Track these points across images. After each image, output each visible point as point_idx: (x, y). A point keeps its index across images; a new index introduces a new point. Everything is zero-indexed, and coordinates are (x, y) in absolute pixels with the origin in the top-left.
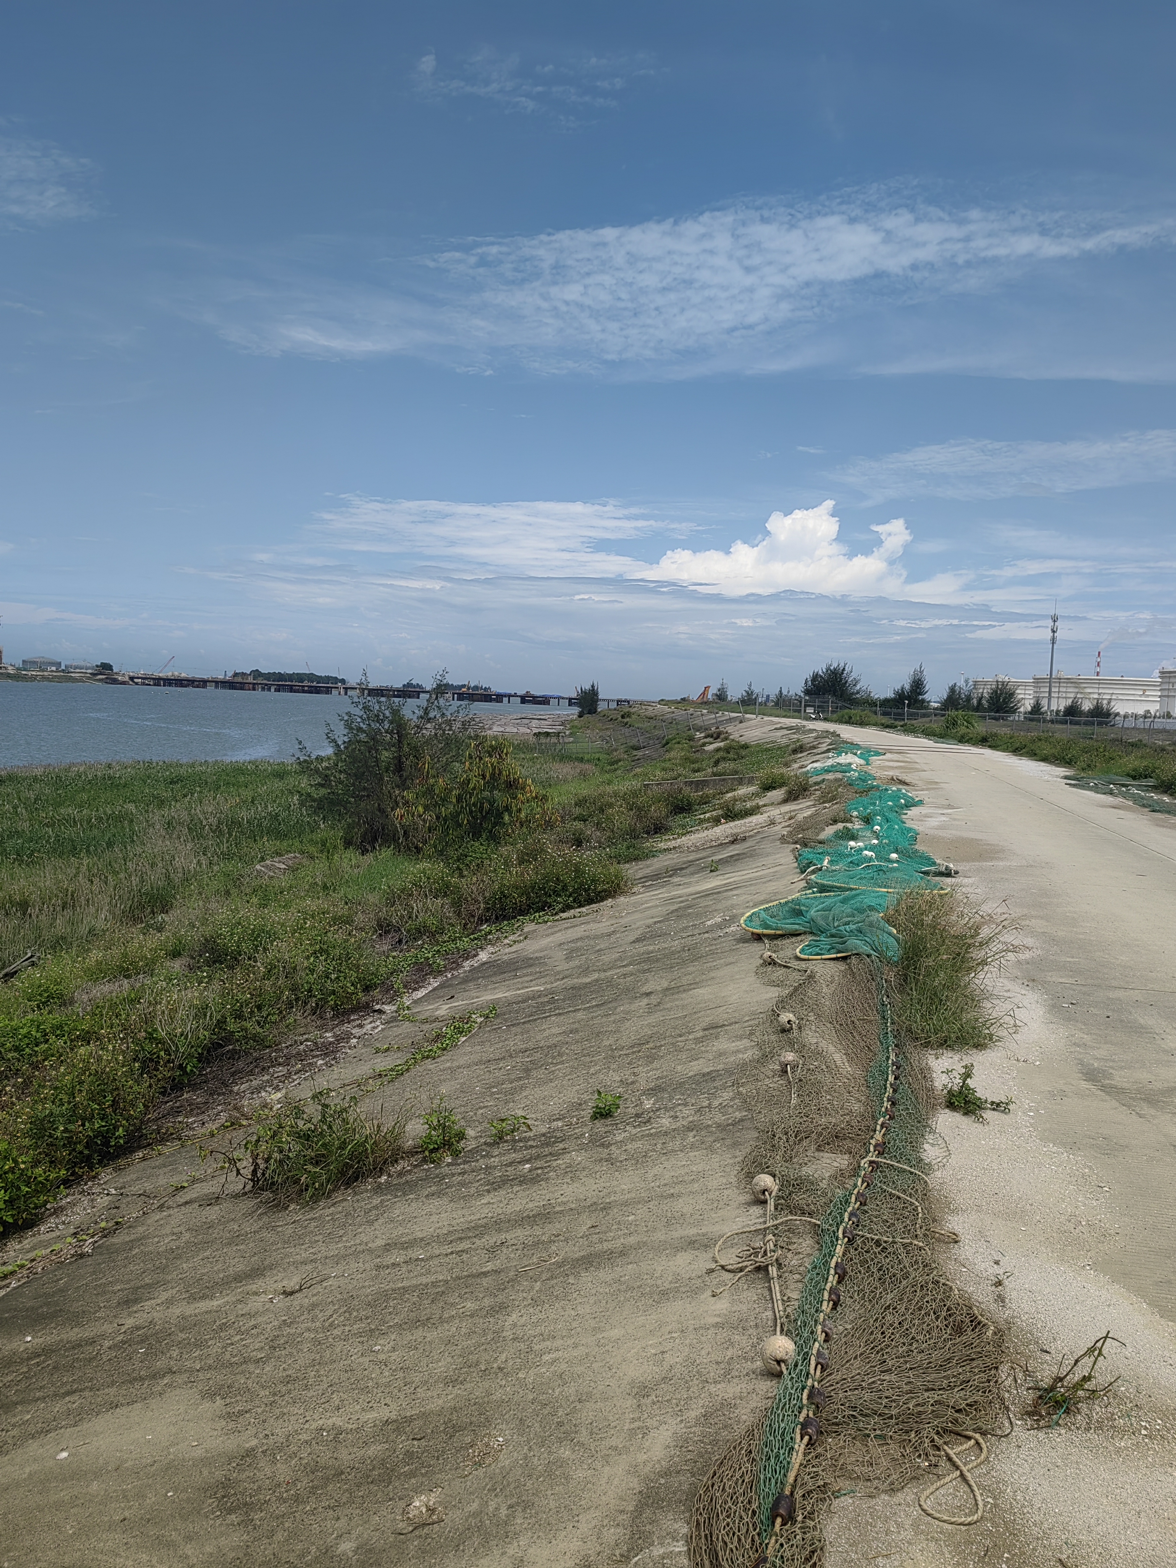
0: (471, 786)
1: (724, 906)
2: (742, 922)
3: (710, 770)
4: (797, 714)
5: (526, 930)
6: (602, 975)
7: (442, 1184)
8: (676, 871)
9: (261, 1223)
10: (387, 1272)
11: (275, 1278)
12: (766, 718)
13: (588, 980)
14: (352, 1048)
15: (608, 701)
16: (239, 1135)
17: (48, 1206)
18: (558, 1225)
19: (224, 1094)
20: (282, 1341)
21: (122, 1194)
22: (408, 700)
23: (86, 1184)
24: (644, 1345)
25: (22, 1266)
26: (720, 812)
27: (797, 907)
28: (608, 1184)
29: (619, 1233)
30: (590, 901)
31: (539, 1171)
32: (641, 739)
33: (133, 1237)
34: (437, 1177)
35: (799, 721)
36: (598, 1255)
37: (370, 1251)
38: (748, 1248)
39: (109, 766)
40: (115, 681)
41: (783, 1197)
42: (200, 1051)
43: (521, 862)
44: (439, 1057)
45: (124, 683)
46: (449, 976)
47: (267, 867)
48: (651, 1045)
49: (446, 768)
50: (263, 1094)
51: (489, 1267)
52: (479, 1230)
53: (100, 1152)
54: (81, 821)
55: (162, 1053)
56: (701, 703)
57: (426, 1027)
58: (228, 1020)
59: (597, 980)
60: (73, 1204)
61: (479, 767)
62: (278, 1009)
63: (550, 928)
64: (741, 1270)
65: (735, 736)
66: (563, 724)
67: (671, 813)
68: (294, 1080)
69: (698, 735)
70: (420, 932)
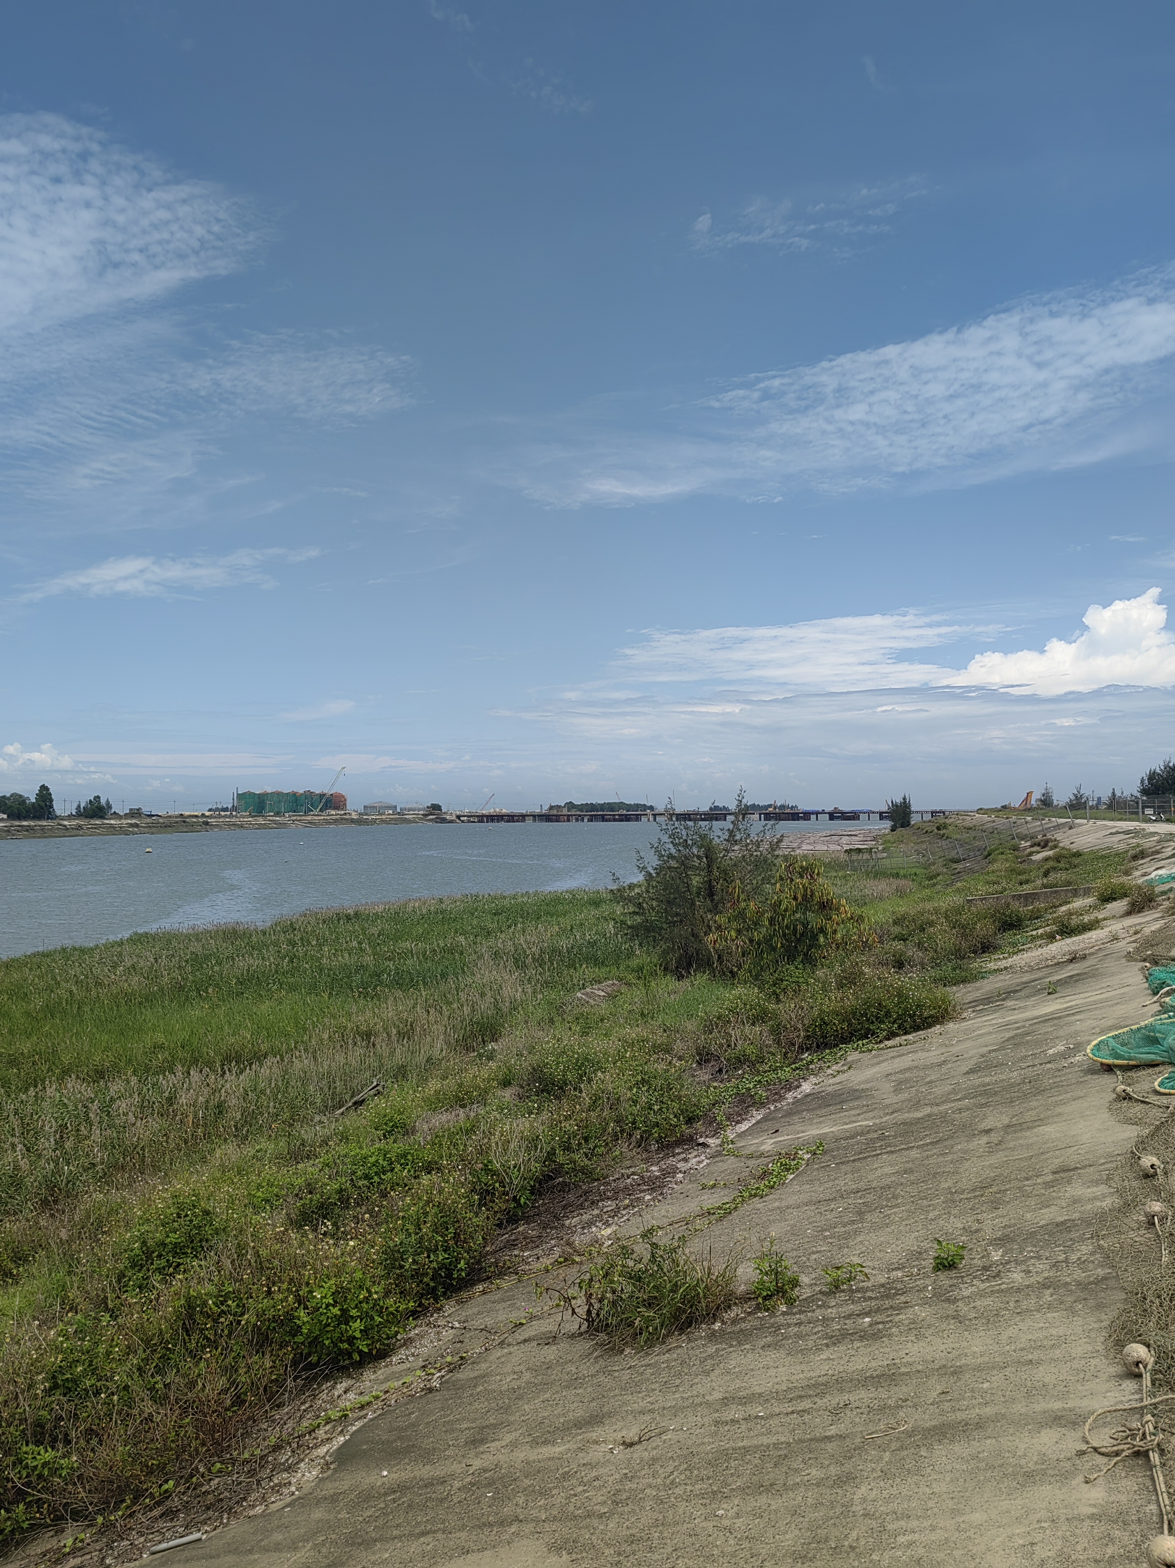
0: (783, 907)
1: (1067, 1032)
2: (1088, 1051)
3: (1039, 882)
4: (1134, 816)
5: (849, 1059)
6: (935, 1110)
7: (778, 1335)
8: (1009, 993)
9: (597, 1367)
10: (726, 1428)
11: (614, 1427)
12: (1099, 823)
13: (919, 1115)
14: (678, 1184)
15: (922, 813)
16: (572, 1273)
17: (399, 1337)
18: (905, 1389)
19: (556, 1228)
20: (624, 1497)
21: (465, 1328)
22: (714, 822)
23: (432, 1316)
24: (1010, 1534)
25: (377, 1398)
26: (1055, 928)
27: (1152, 1034)
28: (957, 1345)
29: (974, 1401)
30: (917, 1028)
31: (881, 1326)
32: (961, 851)
33: (476, 1373)
34: (772, 1326)
35: (1137, 823)
36: (952, 1426)
37: (708, 1404)
38: (1123, 1429)
39: (441, 901)
40: (444, 821)
41: (1160, 1371)
42: (532, 1183)
43: (840, 986)
44: (767, 1195)
45: (451, 822)
46: (772, 1108)
47: (586, 994)
48: (995, 1189)
49: (757, 890)
50: (594, 1229)
51: (833, 1431)
52: (820, 1388)
53: (444, 1283)
54: (418, 953)
55: (497, 1185)
56: (1025, 810)
57: (752, 1163)
58: (557, 1151)
59: (929, 1116)
60: (421, 1336)
61: (790, 889)
62: (605, 1141)
63: (875, 1057)
64: (1117, 1454)
65: (1065, 843)
66: (874, 839)
67: (999, 930)
68: (623, 1216)
69: (1023, 844)
70: (740, 1061)
